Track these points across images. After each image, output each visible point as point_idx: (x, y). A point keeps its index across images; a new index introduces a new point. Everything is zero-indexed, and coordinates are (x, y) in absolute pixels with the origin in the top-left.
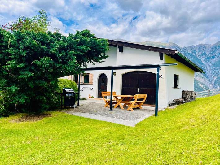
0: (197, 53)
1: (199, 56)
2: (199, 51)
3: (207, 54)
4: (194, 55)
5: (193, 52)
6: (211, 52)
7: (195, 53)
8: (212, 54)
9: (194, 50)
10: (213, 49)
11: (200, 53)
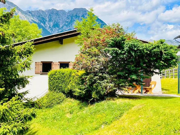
0: (47, 23)
1: (50, 27)
2: (50, 20)
3: (61, 26)
4: (43, 25)
5: (41, 21)
6: (67, 24)
7: (44, 23)
8: (67, 25)
9: (43, 18)
10: (68, 18)
11: (52, 24)
